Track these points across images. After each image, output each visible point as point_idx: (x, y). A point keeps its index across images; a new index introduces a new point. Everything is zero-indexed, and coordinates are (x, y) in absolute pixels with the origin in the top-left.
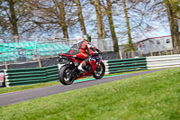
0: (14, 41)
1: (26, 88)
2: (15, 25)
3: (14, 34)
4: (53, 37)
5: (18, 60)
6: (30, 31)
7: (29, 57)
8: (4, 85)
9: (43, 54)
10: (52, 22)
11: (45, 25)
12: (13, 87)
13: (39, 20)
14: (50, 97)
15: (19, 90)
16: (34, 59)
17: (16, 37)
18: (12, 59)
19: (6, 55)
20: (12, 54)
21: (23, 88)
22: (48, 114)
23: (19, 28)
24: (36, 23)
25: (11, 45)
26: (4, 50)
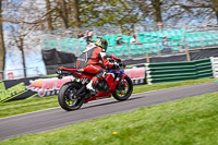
0: (157, 29)
1: (172, 86)
2: (158, 9)
3: (157, 21)
4: (204, 25)
5: (162, 52)
6: (177, 17)
7: (176, 49)
8: (145, 82)
9: (192, 45)
10: (203, 6)
11: (194, 10)
12: (156, 84)
13: (187, 4)
14: (202, 97)
15: (164, 88)
16: (182, 50)
17: (160, 24)
18: (155, 51)
19: (147, 45)
20: (154, 45)
21: (168, 86)
22: (200, 118)
23: (163, 14)
24: (184, 7)
25: (154, 34)
26: (146, 40)
